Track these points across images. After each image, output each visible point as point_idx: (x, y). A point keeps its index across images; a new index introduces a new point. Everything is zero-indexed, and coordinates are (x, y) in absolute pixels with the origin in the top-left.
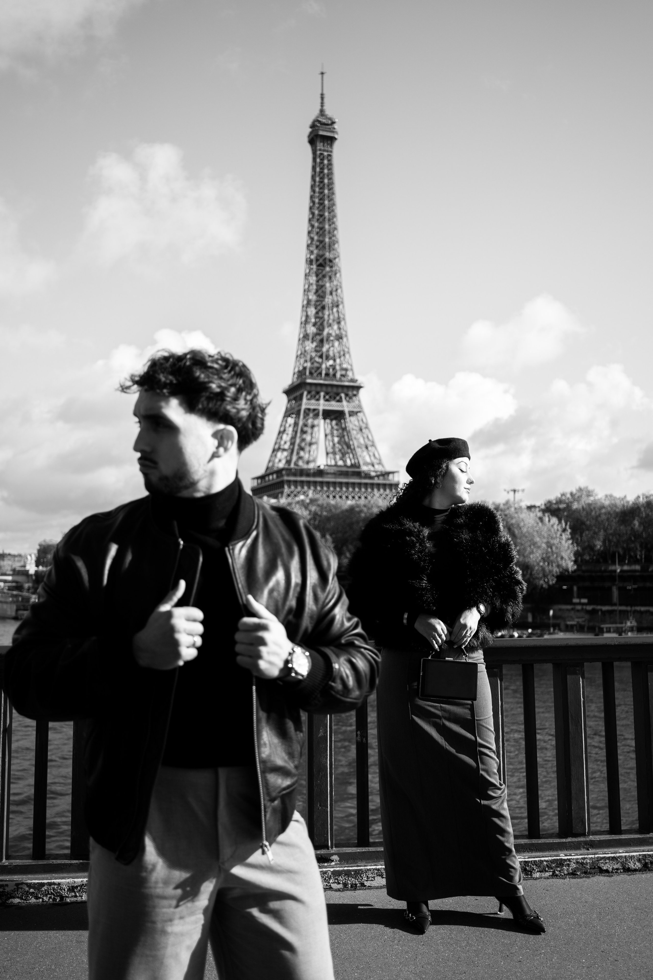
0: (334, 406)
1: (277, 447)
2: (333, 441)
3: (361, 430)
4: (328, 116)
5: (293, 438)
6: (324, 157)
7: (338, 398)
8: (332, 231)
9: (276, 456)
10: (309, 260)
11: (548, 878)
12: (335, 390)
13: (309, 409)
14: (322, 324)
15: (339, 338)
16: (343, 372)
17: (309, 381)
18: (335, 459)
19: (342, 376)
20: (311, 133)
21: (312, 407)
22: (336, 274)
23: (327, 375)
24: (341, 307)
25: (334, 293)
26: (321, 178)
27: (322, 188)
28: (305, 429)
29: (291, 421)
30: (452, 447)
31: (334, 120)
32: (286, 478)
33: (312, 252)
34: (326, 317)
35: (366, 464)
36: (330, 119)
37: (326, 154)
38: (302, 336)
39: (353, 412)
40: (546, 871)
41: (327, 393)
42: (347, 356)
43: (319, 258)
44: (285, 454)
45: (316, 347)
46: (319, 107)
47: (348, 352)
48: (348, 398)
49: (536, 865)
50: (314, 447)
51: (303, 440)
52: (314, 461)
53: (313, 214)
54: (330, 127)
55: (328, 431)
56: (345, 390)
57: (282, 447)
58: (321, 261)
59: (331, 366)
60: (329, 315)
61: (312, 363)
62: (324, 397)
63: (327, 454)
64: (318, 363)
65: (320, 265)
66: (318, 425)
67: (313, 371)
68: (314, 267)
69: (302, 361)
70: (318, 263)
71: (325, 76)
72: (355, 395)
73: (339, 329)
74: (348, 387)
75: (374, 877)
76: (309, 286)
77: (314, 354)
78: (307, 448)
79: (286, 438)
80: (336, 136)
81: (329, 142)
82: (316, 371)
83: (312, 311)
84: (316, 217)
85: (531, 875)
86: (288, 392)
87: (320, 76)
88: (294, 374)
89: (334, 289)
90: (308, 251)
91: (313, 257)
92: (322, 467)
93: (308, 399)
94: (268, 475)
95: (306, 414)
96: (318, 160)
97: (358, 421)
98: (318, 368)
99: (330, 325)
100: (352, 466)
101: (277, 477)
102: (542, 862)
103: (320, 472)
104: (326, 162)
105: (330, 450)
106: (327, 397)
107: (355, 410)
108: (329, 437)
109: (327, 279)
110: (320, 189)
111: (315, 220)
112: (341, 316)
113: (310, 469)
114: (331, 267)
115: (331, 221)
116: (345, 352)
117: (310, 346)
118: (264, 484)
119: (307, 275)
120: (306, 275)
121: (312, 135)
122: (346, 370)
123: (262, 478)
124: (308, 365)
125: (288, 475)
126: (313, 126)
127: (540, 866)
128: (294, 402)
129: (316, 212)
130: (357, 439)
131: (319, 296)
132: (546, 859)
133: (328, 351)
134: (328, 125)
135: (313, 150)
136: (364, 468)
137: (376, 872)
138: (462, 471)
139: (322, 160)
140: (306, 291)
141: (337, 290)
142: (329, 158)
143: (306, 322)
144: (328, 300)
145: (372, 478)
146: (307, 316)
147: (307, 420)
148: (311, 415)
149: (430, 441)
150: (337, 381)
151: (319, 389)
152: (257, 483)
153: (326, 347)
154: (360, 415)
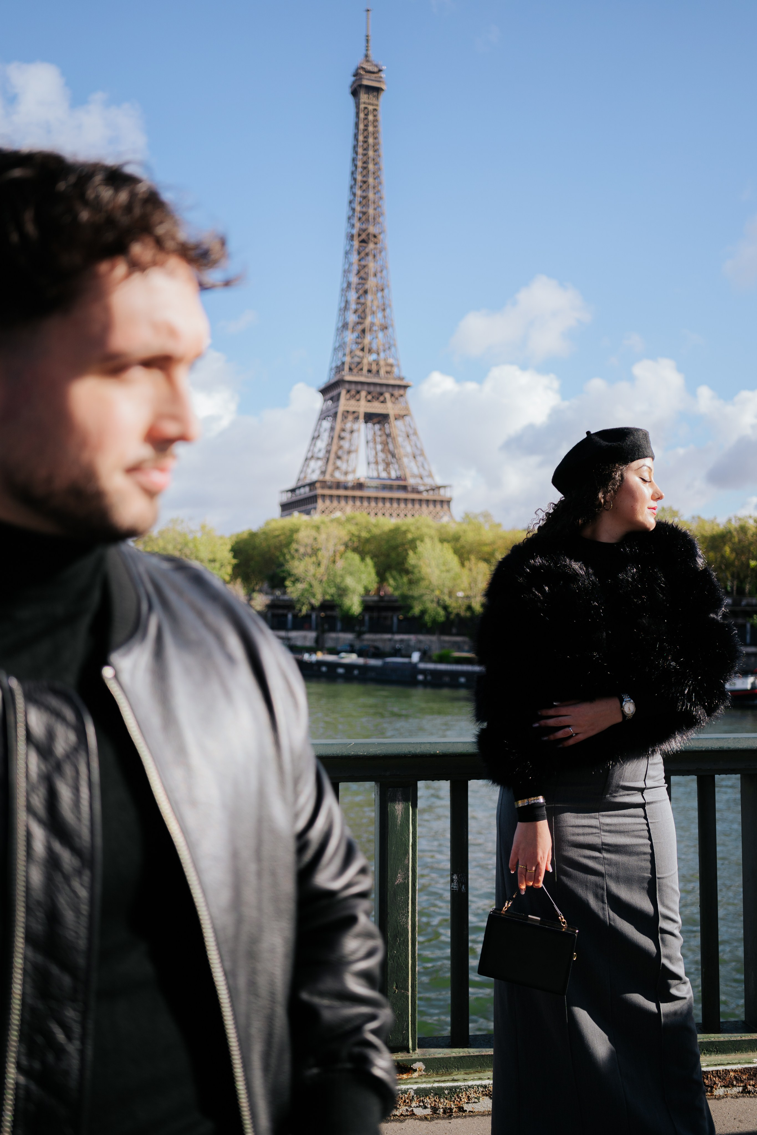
0: (376, 408)
1: (310, 455)
2: (375, 449)
3: (408, 436)
4: (375, 63)
5: (330, 444)
6: (369, 112)
7: (381, 398)
8: (376, 200)
9: (308, 466)
10: (349, 235)
11: (737, 1097)
12: (378, 389)
13: (348, 412)
14: (364, 311)
15: (384, 328)
16: (388, 369)
17: (348, 378)
18: (378, 470)
19: (388, 372)
20: (354, 82)
21: (351, 409)
22: (380, 252)
23: (369, 371)
24: (386, 291)
25: (379, 275)
26: (365, 137)
27: (366, 149)
28: (343, 434)
29: (326, 424)
30: (629, 443)
31: (381, 68)
32: (319, 491)
33: (353, 226)
34: (369, 303)
35: (414, 476)
36: (376, 66)
37: (371, 108)
38: (340, 325)
39: (399, 415)
40: (733, 1086)
41: (369, 393)
42: (393, 349)
43: (361, 233)
44: (320, 463)
45: (358, 338)
46: (364, 52)
47: (395, 345)
48: (393, 399)
49: (719, 1077)
50: (353, 456)
51: (340, 447)
52: (354, 471)
53: (355, 180)
54: (376, 75)
55: (370, 437)
56: (390, 389)
57: (316, 455)
58: (364, 236)
59: (374, 361)
60: (372, 301)
61: (352, 358)
62: (366, 397)
63: (369, 464)
64: (358, 357)
65: (363, 241)
66: (359, 430)
67: (353, 366)
68: (356, 243)
69: (340, 354)
70: (361, 238)
71: (370, 13)
72: (402, 396)
73: (384, 317)
74: (394, 386)
75: (478, 1098)
76: (349, 266)
77: (354, 347)
78: (345, 457)
79: (321, 444)
80: (384, 87)
81: (375, 94)
82: (356, 367)
83: (353, 296)
84: (359, 183)
85: (711, 1092)
86: (324, 391)
87: (365, 13)
88: (331, 369)
89: (379, 269)
90: (349, 225)
91: (355, 231)
92: (362, 480)
93: (348, 400)
94: (299, 488)
95: (344, 417)
96: (362, 115)
97: (405, 426)
98: (359, 363)
99: (373, 313)
100: (398, 478)
101: (310, 490)
102: (727, 1072)
103: (360, 486)
104: (371, 117)
105: (372, 459)
106: (369, 397)
107: (403, 413)
108: (371, 444)
109: (370, 258)
110: (365, 149)
111: (357, 187)
112: (387, 302)
113: (347, 482)
114: (376, 243)
115: (376, 189)
116: (391, 345)
117: (350, 337)
118: (295, 498)
119: (347, 253)
120: (345, 253)
121: (355, 85)
122: (391, 366)
123: (293, 491)
124: (347, 359)
125: (323, 488)
126: (356, 74)
127: (724, 1079)
128: (330, 403)
129: (359, 178)
130: (405, 448)
131: (361, 278)
132: (734, 1067)
133: (370, 343)
134: (373, 73)
135: (356, 103)
136: (411, 481)
137: (481, 1089)
138: (644, 480)
139: (367, 115)
140: (346, 272)
141: (381, 271)
142: (375, 113)
143: (346, 308)
144: (372, 283)
145: (419, 492)
146: (347, 302)
147: (345, 424)
148: (350, 417)
149: (588, 433)
150: (381, 379)
151: (359, 387)
152: (286, 498)
153: (368, 338)
154: (407, 419)
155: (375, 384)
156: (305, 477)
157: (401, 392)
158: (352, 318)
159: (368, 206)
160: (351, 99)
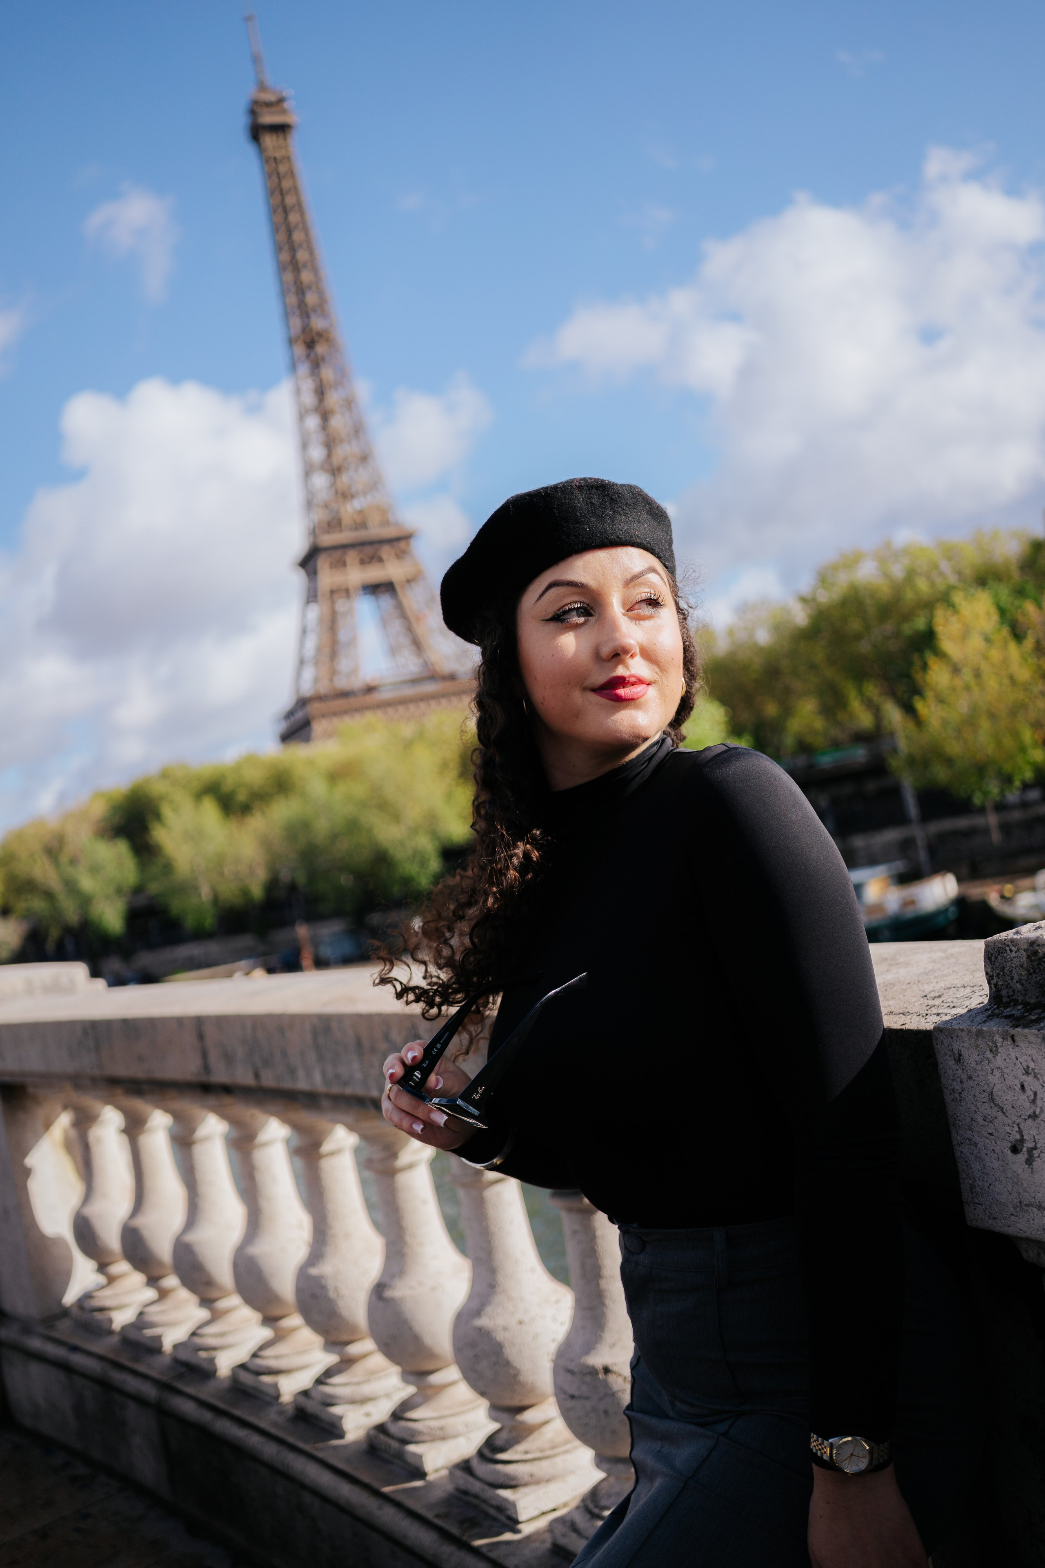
0: (375, 574)
1: (300, 660)
4: (273, 89)
5: (318, 639)
6: (279, 160)
7: (377, 559)
9: (300, 674)
10: (288, 339)
12: (369, 548)
13: (332, 589)
14: (333, 439)
15: (364, 458)
16: (379, 516)
17: (328, 542)
19: (380, 522)
20: (251, 124)
24: (355, 405)
25: (339, 385)
26: (280, 198)
29: (312, 612)
31: (282, 95)
32: (314, 709)
33: (291, 325)
34: (336, 428)
36: (276, 94)
37: (280, 154)
38: (303, 467)
41: (358, 557)
42: (380, 485)
44: (312, 668)
46: (255, 77)
47: (381, 480)
48: (393, 558)
50: (354, 648)
51: (335, 641)
52: (358, 673)
53: (281, 262)
54: (278, 107)
55: (379, 616)
56: (387, 545)
57: (307, 659)
58: (308, 337)
60: (339, 425)
62: (355, 562)
66: (359, 609)
68: (300, 350)
70: (304, 341)
73: (360, 444)
74: (391, 540)
78: (344, 653)
79: (311, 640)
80: (292, 121)
81: (282, 134)
82: (334, 524)
83: (311, 424)
84: (287, 266)
86: (303, 565)
88: (305, 534)
89: (337, 378)
91: (294, 332)
92: (374, 681)
93: (328, 572)
94: (296, 710)
95: (330, 598)
97: (420, 591)
101: (305, 710)
103: (370, 689)
104: (282, 168)
106: (360, 563)
107: (413, 574)
109: (327, 364)
111: (285, 271)
112: (360, 422)
113: (352, 688)
114: (326, 344)
115: (311, 266)
116: (377, 481)
118: (294, 723)
121: (253, 128)
122: (385, 511)
123: (288, 716)
124: (323, 517)
126: (251, 113)
128: (310, 579)
129: (285, 258)
133: (350, 484)
134: (274, 104)
135: (259, 151)
136: (443, 666)
141: (342, 380)
142: (287, 161)
143: (305, 442)
144: (336, 397)
146: (306, 433)
148: (339, 596)
150: (372, 533)
151: (344, 552)
153: (344, 479)
155: (364, 543)
156: (300, 695)
157: (404, 545)
158: (316, 453)
159: (305, 293)
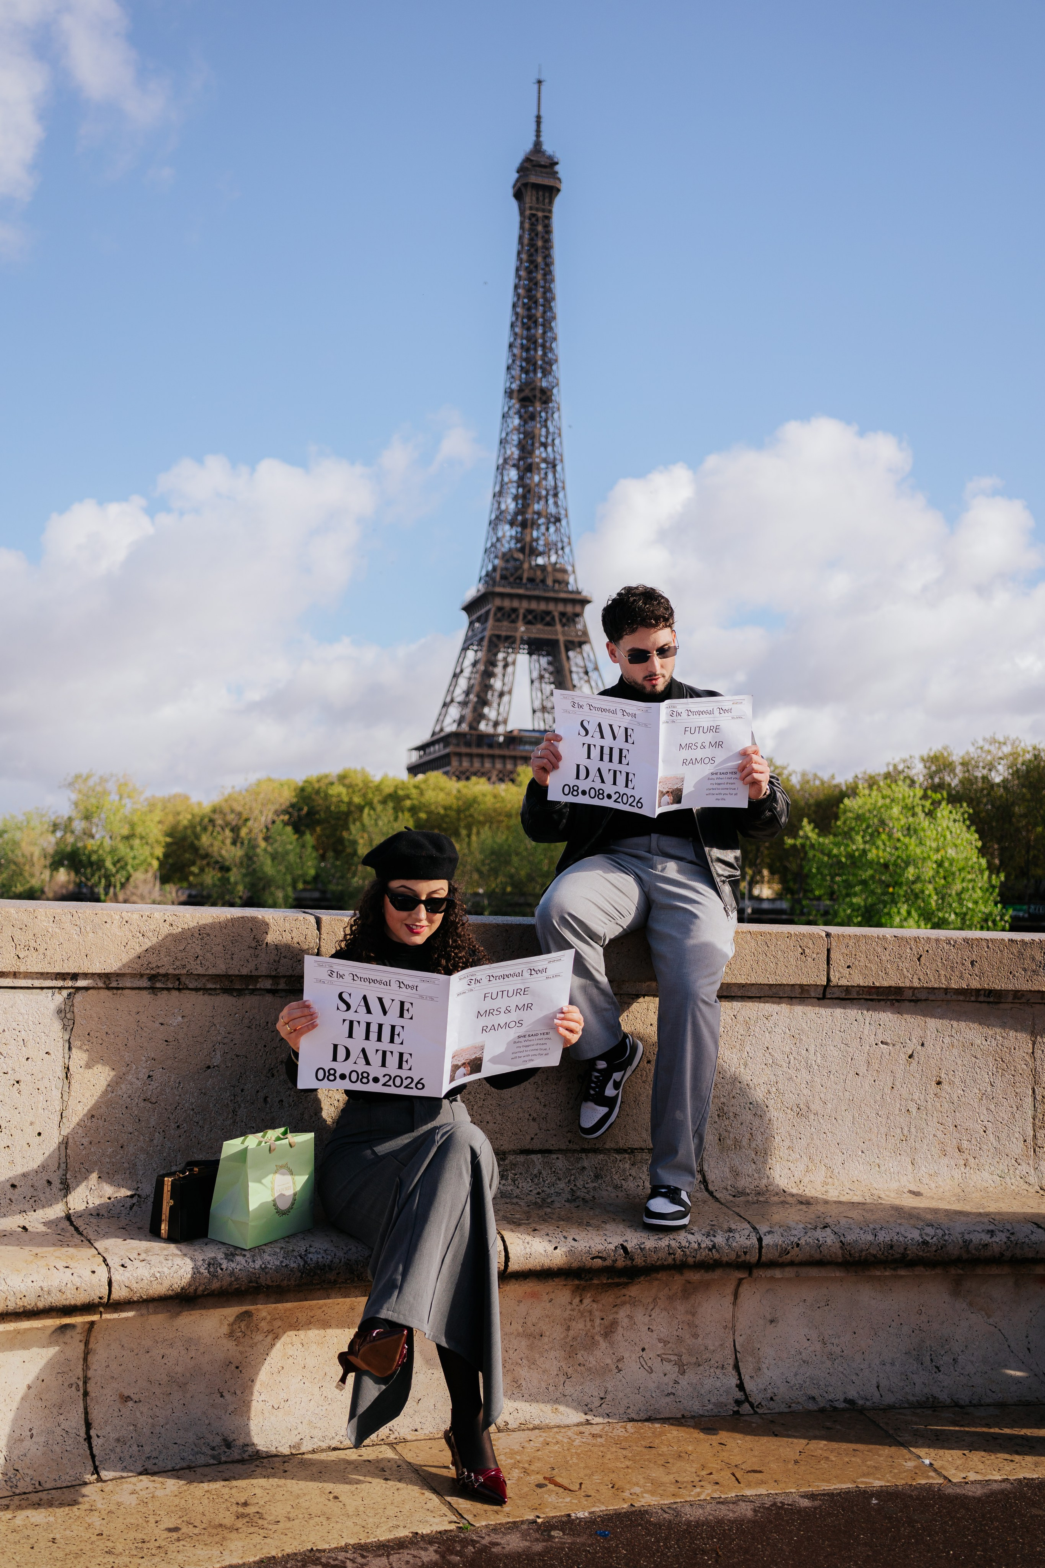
0: (538, 631)
2: (542, 690)
3: (586, 673)
5: (474, 684)
6: (537, 220)
8: (548, 344)
10: (508, 390)
13: (498, 637)
14: (528, 496)
15: (556, 520)
16: (559, 577)
18: (545, 720)
20: (517, 181)
21: (504, 634)
22: (552, 414)
23: (531, 580)
24: (559, 468)
26: (531, 256)
28: (492, 669)
32: (456, 749)
34: (535, 485)
36: (550, 157)
39: (572, 642)
41: (530, 611)
43: (524, 387)
44: (458, 709)
45: (516, 533)
46: (534, 138)
48: (564, 620)
51: (489, 688)
54: (548, 170)
58: (527, 392)
59: (538, 566)
60: (540, 482)
61: (508, 561)
63: (534, 711)
64: (516, 560)
65: (526, 400)
67: (508, 574)
69: (492, 556)
71: (544, 86)
72: (578, 615)
76: (507, 434)
77: (513, 545)
82: (512, 574)
87: (536, 86)
88: (481, 578)
90: (508, 377)
93: (498, 620)
94: (433, 744)
95: (492, 645)
96: (528, 225)
98: (517, 569)
99: (540, 498)
101: (442, 747)
103: (512, 741)
105: (537, 705)
108: (537, 684)
109: (539, 422)
110: (531, 273)
112: (560, 484)
114: (545, 402)
115: (547, 325)
116: (565, 544)
117: (507, 531)
118: (426, 758)
120: (503, 416)
121: (519, 184)
122: (564, 573)
124: (501, 563)
125: (458, 745)
126: (522, 170)
130: (581, 689)
131: (523, 450)
134: (544, 167)
135: (520, 208)
139: (535, 224)
140: (503, 442)
147: (496, 655)
148: (502, 645)
150: (548, 590)
152: (414, 757)
153: (533, 534)
154: (586, 648)
155: (538, 598)
156: (442, 730)
157: (578, 609)
158: (509, 505)
159: (536, 350)
160: (514, 204)
